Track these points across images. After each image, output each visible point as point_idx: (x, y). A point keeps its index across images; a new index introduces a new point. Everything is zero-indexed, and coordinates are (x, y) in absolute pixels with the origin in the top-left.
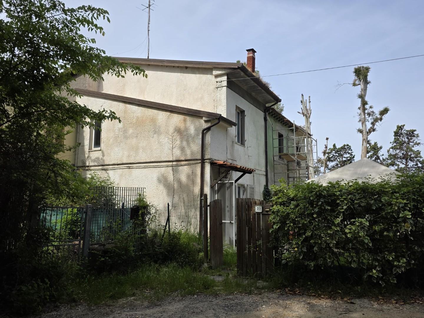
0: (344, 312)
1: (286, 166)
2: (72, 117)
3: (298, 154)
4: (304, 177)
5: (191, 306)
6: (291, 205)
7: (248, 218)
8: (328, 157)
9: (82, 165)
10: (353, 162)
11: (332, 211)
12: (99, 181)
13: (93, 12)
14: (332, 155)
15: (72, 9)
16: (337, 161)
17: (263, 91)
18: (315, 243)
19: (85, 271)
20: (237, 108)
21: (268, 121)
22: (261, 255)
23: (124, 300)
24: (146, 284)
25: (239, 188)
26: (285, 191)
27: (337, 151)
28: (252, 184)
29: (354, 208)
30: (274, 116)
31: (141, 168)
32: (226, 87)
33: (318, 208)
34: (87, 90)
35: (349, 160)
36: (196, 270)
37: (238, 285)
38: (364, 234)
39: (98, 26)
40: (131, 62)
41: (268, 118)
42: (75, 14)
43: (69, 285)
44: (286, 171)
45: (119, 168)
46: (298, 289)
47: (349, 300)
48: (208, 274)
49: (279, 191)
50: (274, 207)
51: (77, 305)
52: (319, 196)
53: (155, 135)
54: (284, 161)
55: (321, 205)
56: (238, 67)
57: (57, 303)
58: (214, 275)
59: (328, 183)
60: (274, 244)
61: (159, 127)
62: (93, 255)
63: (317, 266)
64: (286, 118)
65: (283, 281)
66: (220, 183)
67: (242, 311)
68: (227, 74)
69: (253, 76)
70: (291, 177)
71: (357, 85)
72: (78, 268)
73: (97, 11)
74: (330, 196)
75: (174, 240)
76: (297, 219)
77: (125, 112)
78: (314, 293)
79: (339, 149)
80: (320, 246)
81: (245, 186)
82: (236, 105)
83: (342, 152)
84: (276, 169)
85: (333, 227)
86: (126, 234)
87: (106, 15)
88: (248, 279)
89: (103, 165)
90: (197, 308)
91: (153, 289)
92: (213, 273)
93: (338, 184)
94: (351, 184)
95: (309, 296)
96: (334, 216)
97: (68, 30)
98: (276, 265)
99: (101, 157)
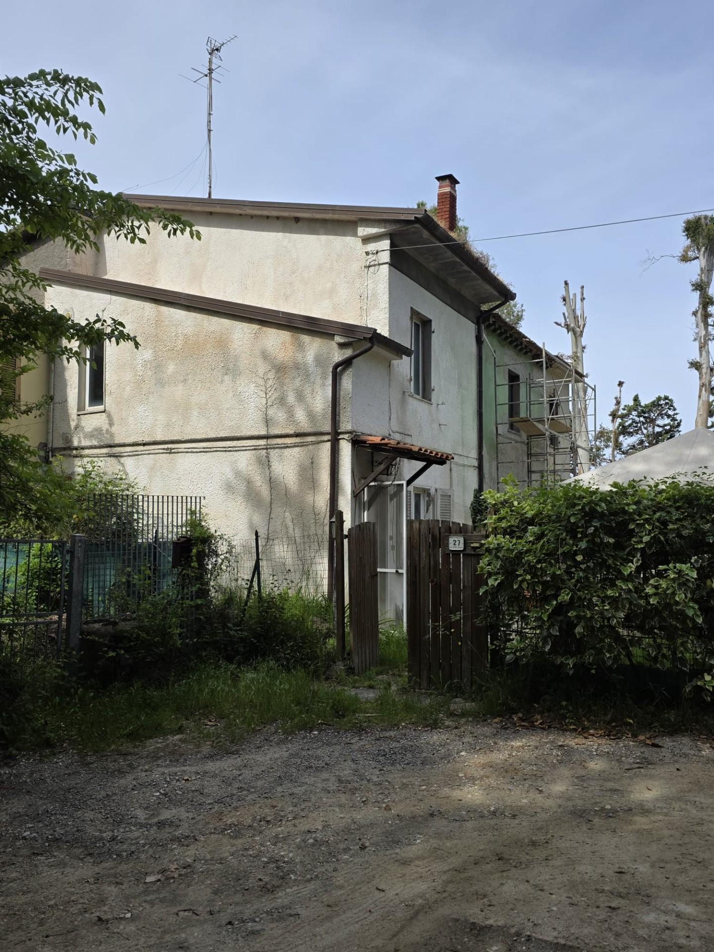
0: (637, 765)
1: (526, 447)
2: (28, 335)
3: (552, 419)
4: (565, 470)
5: (304, 753)
6: (528, 534)
7: (432, 563)
8: (620, 424)
9: (63, 446)
10: (677, 435)
11: (619, 546)
12: (101, 482)
13: (67, 87)
14: (630, 422)
15: (17, 79)
16: (643, 433)
17: (474, 274)
18: (578, 617)
19: (74, 679)
20: (414, 313)
21: (485, 343)
22: (460, 643)
23: (160, 741)
24: (207, 706)
25: (417, 496)
26: (516, 503)
27: (642, 410)
28: (448, 487)
29: (667, 540)
30: (499, 332)
31: (197, 452)
32: (387, 266)
33: (587, 542)
34: (69, 272)
35: (667, 432)
36: (318, 677)
37: (408, 708)
38: (686, 597)
39: (79, 121)
40: (160, 206)
41: (484, 336)
42: (23, 92)
43: (38, 710)
44: (526, 457)
45: (147, 452)
46: (539, 717)
47: (650, 738)
48: (344, 685)
49: (502, 503)
50: (490, 539)
51: (54, 754)
52: (590, 514)
53: (226, 378)
54: (520, 436)
55: (594, 535)
56: (415, 217)
57: (11, 749)
58: (358, 688)
59: (612, 486)
60: (489, 619)
61: (237, 358)
62: (89, 646)
63: (581, 667)
64: (526, 337)
65: (507, 698)
66: (375, 486)
67: (415, 764)
68: (390, 234)
69: (451, 239)
70: (534, 472)
71: (690, 260)
72: (57, 675)
73: (74, 85)
74: (615, 514)
75: (269, 610)
76: (539, 566)
77: (158, 323)
78: (575, 725)
79: (646, 406)
80: (589, 624)
81: (431, 492)
82: (412, 308)
83: (652, 415)
84: (502, 453)
85: (619, 583)
86: (163, 598)
87: (97, 94)
88: (431, 694)
89: (110, 446)
90: (318, 758)
91: (223, 718)
92: (355, 681)
93: (634, 487)
94: (663, 487)
95: (563, 730)
96: (621, 558)
97: (9, 130)
98: (493, 664)
99: (105, 427)
